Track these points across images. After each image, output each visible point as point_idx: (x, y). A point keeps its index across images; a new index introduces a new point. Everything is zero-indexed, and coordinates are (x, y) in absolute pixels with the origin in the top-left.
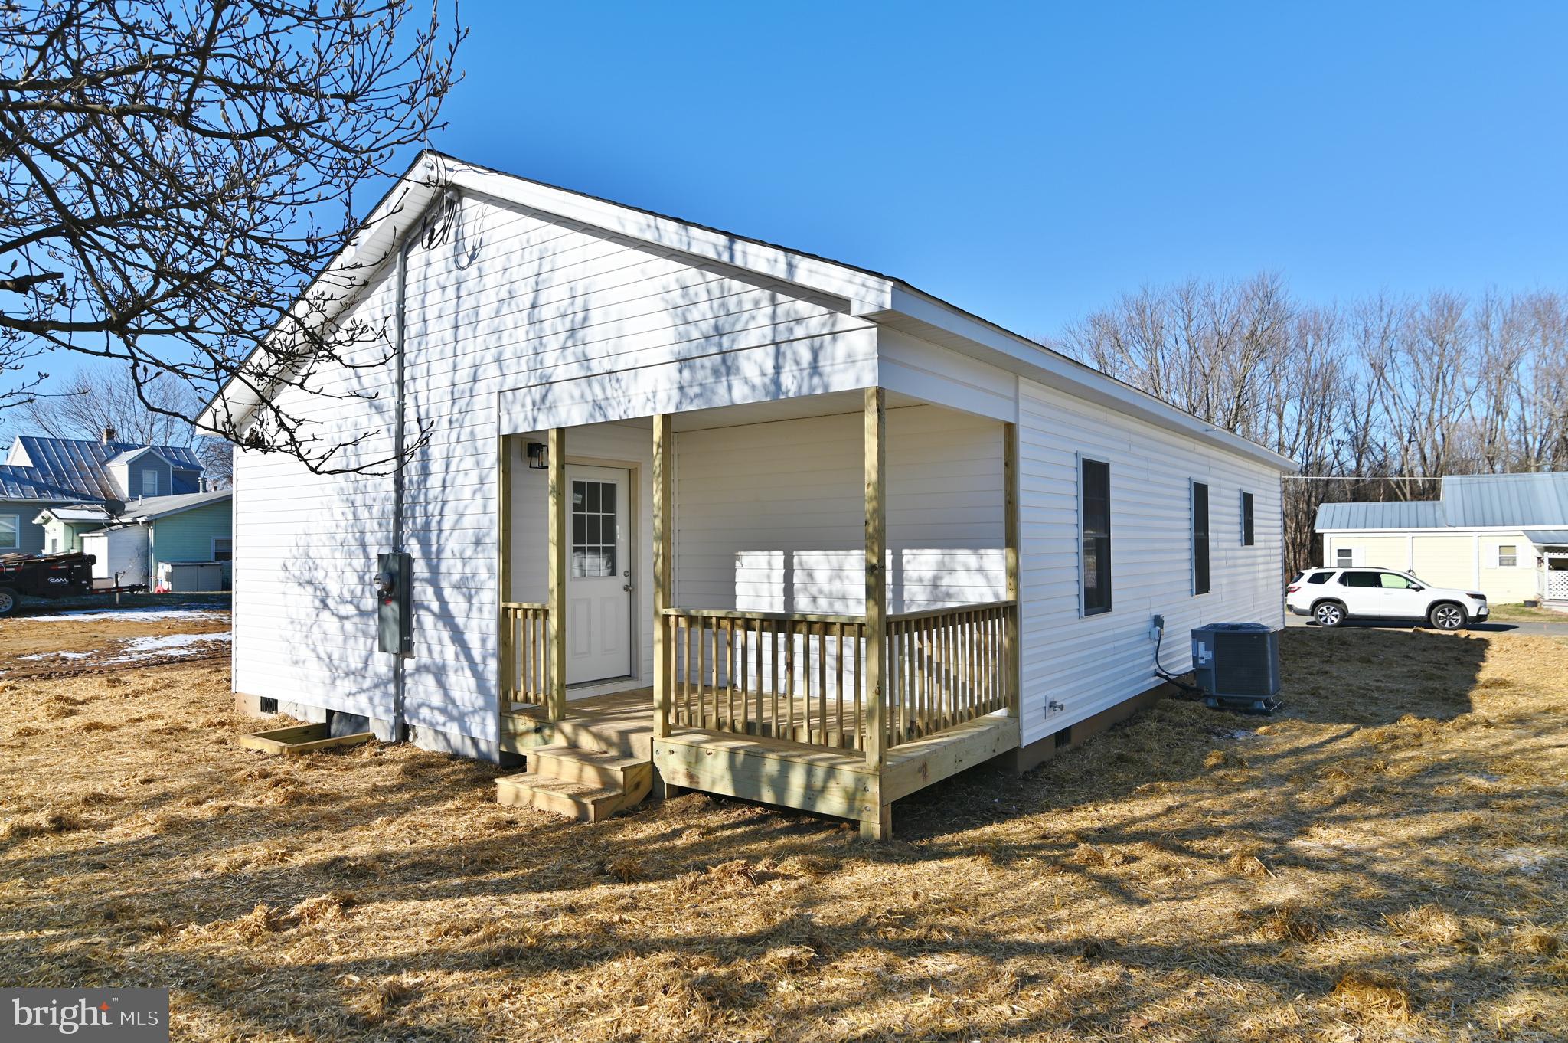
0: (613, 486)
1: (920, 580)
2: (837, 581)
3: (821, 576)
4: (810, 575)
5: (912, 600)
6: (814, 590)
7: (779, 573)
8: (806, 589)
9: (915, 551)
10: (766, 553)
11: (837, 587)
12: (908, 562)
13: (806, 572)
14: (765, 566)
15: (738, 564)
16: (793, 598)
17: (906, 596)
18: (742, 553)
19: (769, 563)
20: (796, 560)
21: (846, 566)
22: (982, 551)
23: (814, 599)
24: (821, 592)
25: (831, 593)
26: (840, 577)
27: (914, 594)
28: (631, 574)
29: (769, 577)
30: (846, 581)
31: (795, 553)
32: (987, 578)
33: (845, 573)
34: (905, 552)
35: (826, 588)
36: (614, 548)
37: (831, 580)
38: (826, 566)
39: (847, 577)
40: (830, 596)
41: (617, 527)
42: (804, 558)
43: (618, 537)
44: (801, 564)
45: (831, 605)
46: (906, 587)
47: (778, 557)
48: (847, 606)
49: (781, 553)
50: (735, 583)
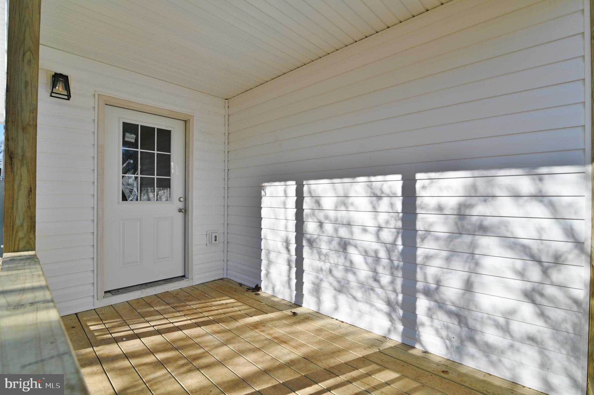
0: (168, 133)
1: (440, 209)
2: (343, 208)
3: (328, 203)
4: (318, 203)
5: (428, 231)
6: (321, 215)
7: (292, 200)
8: (314, 214)
9: (433, 175)
10: (283, 183)
11: (342, 214)
12: (424, 187)
13: (314, 200)
14: (282, 194)
15: (263, 193)
16: (303, 222)
17: (419, 226)
18: (266, 184)
19: (285, 192)
20: (305, 188)
21: (352, 194)
22: (544, 170)
23: (321, 225)
24: (327, 217)
25: (336, 220)
26: (345, 204)
27: (431, 225)
28: (186, 199)
29: (284, 203)
30: (351, 208)
31: (305, 183)
32: (552, 207)
33: (351, 200)
34: (418, 176)
35: (332, 214)
36: (170, 179)
37: (336, 207)
38: (333, 194)
39: (352, 204)
40: (336, 222)
41: (172, 164)
42: (313, 187)
43: (172, 171)
44: (310, 192)
45: (336, 230)
46: (419, 216)
47: (292, 186)
48: (352, 233)
49: (294, 183)
50: (261, 208)
